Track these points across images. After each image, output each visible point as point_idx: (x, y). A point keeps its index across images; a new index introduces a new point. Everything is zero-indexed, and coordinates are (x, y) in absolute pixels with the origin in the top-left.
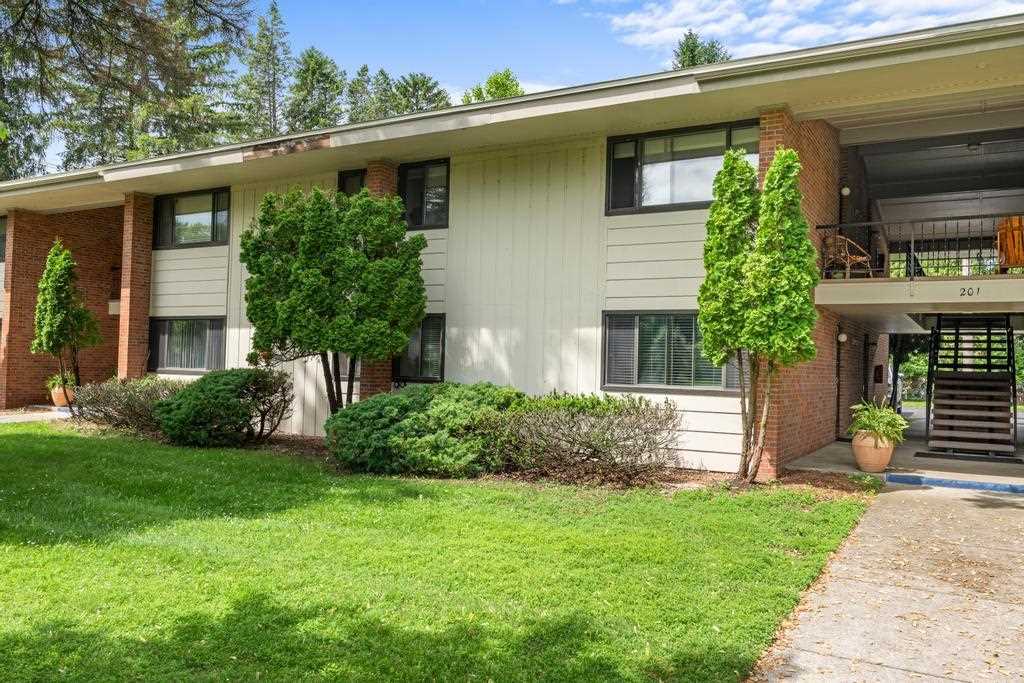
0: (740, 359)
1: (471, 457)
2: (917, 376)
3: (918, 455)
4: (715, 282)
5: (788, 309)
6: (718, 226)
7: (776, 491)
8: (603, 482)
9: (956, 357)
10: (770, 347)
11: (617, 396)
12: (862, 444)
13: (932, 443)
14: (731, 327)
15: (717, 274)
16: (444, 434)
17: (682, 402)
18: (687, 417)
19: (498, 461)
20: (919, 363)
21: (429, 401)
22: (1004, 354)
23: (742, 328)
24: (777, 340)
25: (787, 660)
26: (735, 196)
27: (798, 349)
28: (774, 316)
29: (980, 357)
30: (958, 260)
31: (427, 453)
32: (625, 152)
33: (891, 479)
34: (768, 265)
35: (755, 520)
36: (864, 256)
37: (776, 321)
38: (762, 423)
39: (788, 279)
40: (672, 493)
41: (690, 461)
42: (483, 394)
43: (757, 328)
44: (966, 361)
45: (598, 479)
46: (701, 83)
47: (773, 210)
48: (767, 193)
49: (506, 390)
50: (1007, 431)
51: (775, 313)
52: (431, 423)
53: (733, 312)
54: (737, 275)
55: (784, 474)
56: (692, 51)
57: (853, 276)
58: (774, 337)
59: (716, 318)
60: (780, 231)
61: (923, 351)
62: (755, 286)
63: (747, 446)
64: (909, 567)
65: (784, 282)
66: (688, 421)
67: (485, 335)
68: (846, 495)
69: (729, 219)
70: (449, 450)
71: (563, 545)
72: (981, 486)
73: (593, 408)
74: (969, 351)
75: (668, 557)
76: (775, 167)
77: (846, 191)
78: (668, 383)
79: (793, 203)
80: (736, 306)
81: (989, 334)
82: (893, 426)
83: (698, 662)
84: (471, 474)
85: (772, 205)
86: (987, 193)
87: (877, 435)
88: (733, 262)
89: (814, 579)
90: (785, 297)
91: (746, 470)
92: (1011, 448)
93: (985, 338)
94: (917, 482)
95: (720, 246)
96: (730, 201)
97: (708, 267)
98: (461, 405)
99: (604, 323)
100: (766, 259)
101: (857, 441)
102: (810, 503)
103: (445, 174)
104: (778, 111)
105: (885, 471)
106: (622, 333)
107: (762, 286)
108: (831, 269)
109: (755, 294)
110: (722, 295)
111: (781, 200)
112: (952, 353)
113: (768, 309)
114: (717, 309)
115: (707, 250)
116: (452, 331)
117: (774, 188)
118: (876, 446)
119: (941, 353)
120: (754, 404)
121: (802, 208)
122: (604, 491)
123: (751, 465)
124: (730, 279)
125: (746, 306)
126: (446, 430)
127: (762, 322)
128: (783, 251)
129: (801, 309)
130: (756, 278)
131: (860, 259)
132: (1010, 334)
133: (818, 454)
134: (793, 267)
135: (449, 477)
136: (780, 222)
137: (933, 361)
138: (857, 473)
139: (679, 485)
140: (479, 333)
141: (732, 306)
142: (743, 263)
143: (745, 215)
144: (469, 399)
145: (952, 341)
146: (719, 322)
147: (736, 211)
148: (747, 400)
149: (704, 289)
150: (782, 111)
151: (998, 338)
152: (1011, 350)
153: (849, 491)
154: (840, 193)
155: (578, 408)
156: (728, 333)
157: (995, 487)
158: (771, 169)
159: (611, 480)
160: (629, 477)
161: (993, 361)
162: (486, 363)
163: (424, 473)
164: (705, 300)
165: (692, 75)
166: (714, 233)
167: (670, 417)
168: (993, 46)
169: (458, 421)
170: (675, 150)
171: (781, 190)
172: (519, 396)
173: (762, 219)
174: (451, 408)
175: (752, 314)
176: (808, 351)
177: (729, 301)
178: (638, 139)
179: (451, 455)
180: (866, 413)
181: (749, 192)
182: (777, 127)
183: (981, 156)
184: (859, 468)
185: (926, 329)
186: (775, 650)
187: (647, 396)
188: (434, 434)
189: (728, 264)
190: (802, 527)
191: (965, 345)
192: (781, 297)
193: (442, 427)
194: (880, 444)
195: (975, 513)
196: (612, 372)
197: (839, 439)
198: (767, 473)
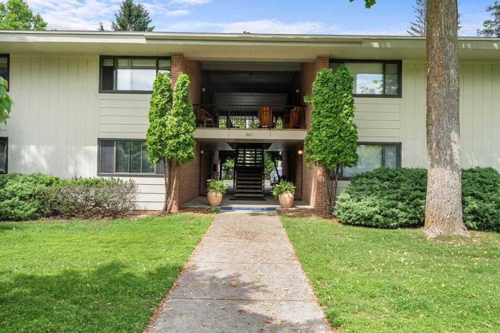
0: (164, 161)
1: (34, 210)
2: (229, 168)
3: (230, 199)
4: (154, 128)
5: (185, 140)
6: (155, 104)
7: (179, 215)
8: (103, 217)
9: (244, 160)
10: (177, 156)
11: (107, 178)
12: (211, 195)
13: (236, 195)
14: (161, 147)
15: (155, 124)
16: (17, 199)
17: (137, 180)
18: (140, 187)
19: (48, 210)
20: (230, 164)
21: (6, 183)
22: (261, 159)
23: (166, 147)
24: (180, 153)
25: (194, 266)
26: (163, 91)
27: (188, 156)
28: (179, 143)
29: (253, 160)
30: (245, 120)
31: (9, 209)
32: (109, 63)
33: (222, 208)
34: (177, 122)
35: (173, 226)
36: (211, 118)
37: (180, 145)
38: (174, 187)
39: (184, 128)
40: (136, 219)
41: (141, 206)
42: (38, 179)
43: (172, 148)
44: (248, 162)
45: (100, 216)
46: (147, 39)
47: (179, 99)
48: (176, 92)
49: (49, 177)
50: (261, 189)
51: (180, 142)
52: (8, 194)
53: (162, 141)
54: (164, 125)
55: (181, 209)
56: (130, 7)
57: (207, 126)
58: (179, 152)
59: (155, 143)
60: (181, 108)
61: (232, 158)
62: (171, 130)
63: (167, 198)
64: (229, 236)
65: (183, 129)
66: (141, 188)
67: (33, 148)
68: (206, 215)
69: (160, 101)
70: (21, 207)
71: (96, 241)
72: (252, 209)
73: (96, 184)
74: (248, 158)
75: (143, 240)
76: (179, 81)
77: (204, 90)
78: (130, 172)
79: (186, 97)
80: (163, 139)
81: (256, 151)
82: (222, 188)
83: (164, 269)
84: (33, 217)
85: (178, 97)
86: (255, 94)
87: (216, 191)
88: (162, 119)
89: (199, 242)
90: (183, 135)
91: (167, 208)
92: (262, 195)
93: (254, 152)
94: (230, 209)
95: (157, 113)
96: (160, 93)
97: (151, 121)
98: (25, 184)
99: (99, 144)
100: (176, 119)
101: (209, 194)
102: (193, 218)
103: (6, 62)
104: (179, 55)
105: (220, 205)
106: (108, 149)
107: (174, 130)
108: (199, 123)
109: (172, 134)
110: (158, 134)
111: (182, 95)
112: (242, 159)
113: (177, 140)
114: (156, 139)
115: (151, 114)
116: (12, 147)
117: (179, 90)
118: (216, 196)
119: (239, 159)
120: (170, 180)
121: (189, 99)
122: (105, 221)
123: (169, 206)
124: (161, 127)
125: (167, 139)
126: (17, 197)
127: (174, 146)
128: (182, 116)
129: (189, 140)
130: (172, 127)
131: (210, 119)
132: (263, 151)
133: (193, 201)
134: (186, 123)
135: (22, 220)
136: (181, 104)
137: (236, 162)
138: (209, 207)
139: (138, 216)
140: (29, 148)
141: (162, 138)
142: (166, 120)
143: (167, 100)
144: (30, 181)
145: (242, 154)
146: (156, 145)
147: (163, 97)
148: (167, 179)
149: (149, 131)
150: (181, 56)
151: (259, 153)
152: (263, 157)
153: (207, 213)
154: (202, 91)
155: (89, 184)
156: (160, 150)
157: (257, 209)
158: (178, 81)
159: (107, 216)
160: (115, 214)
161: (257, 162)
162: (33, 163)
163: (8, 219)
164: (150, 135)
165: (143, 35)
166: (153, 107)
167: (132, 187)
168: (257, 44)
169: (25, 192)
170: (133, 65)
171: (182, 91)
172: (56, 179)
173: (174, 102)
174: (20, 186)
175: (170, 142)
176: (192, 157)
177: (160, 136)
178: (115, 58)
179: (22, 210)
180: (213, 182)
181: (168, 90)
182: (178, 62)
183: (253, 79)
184: (210, 205)
185: (233, 148)
186: (189, 263)
187: (121, 178)
188: (10, 199)
189: (159, 120)
190: (191, 227)
191: (247, 155)
192: (182, 135)
193: (15, 196)
194: (218, 195)
195: (250, 218)
196: (103, 168)
197: (201, 195)
198: (175, 209)
